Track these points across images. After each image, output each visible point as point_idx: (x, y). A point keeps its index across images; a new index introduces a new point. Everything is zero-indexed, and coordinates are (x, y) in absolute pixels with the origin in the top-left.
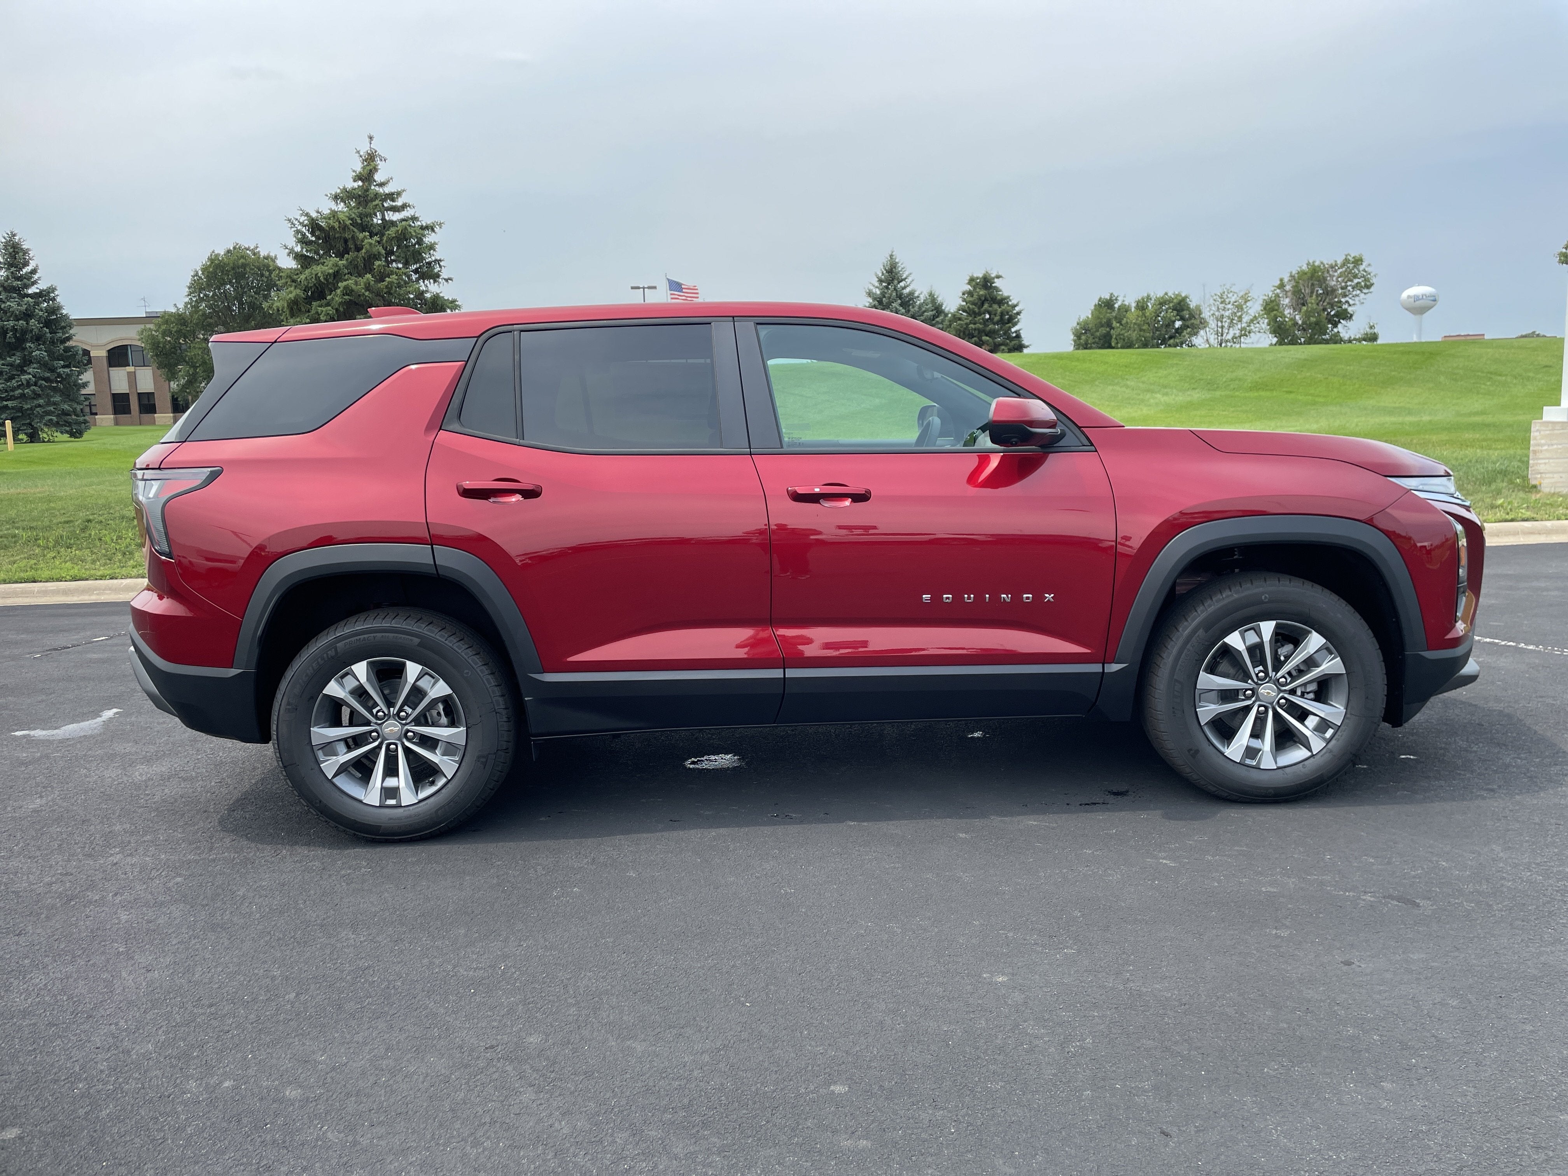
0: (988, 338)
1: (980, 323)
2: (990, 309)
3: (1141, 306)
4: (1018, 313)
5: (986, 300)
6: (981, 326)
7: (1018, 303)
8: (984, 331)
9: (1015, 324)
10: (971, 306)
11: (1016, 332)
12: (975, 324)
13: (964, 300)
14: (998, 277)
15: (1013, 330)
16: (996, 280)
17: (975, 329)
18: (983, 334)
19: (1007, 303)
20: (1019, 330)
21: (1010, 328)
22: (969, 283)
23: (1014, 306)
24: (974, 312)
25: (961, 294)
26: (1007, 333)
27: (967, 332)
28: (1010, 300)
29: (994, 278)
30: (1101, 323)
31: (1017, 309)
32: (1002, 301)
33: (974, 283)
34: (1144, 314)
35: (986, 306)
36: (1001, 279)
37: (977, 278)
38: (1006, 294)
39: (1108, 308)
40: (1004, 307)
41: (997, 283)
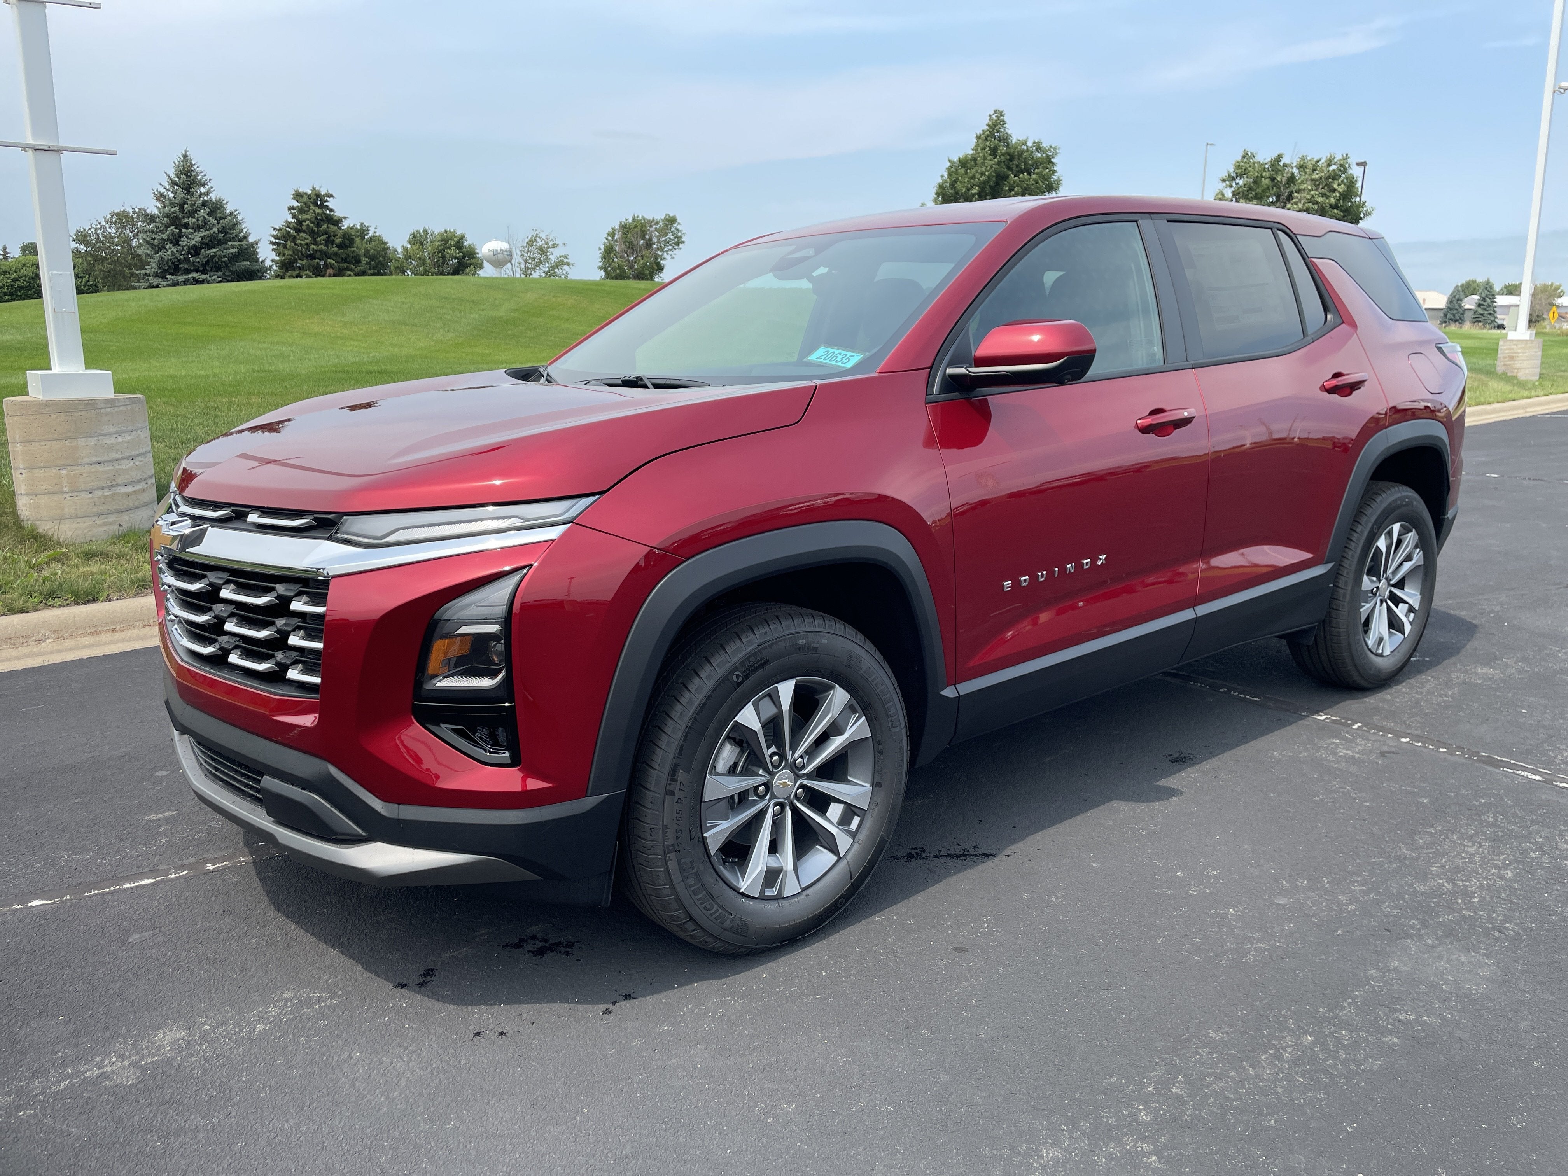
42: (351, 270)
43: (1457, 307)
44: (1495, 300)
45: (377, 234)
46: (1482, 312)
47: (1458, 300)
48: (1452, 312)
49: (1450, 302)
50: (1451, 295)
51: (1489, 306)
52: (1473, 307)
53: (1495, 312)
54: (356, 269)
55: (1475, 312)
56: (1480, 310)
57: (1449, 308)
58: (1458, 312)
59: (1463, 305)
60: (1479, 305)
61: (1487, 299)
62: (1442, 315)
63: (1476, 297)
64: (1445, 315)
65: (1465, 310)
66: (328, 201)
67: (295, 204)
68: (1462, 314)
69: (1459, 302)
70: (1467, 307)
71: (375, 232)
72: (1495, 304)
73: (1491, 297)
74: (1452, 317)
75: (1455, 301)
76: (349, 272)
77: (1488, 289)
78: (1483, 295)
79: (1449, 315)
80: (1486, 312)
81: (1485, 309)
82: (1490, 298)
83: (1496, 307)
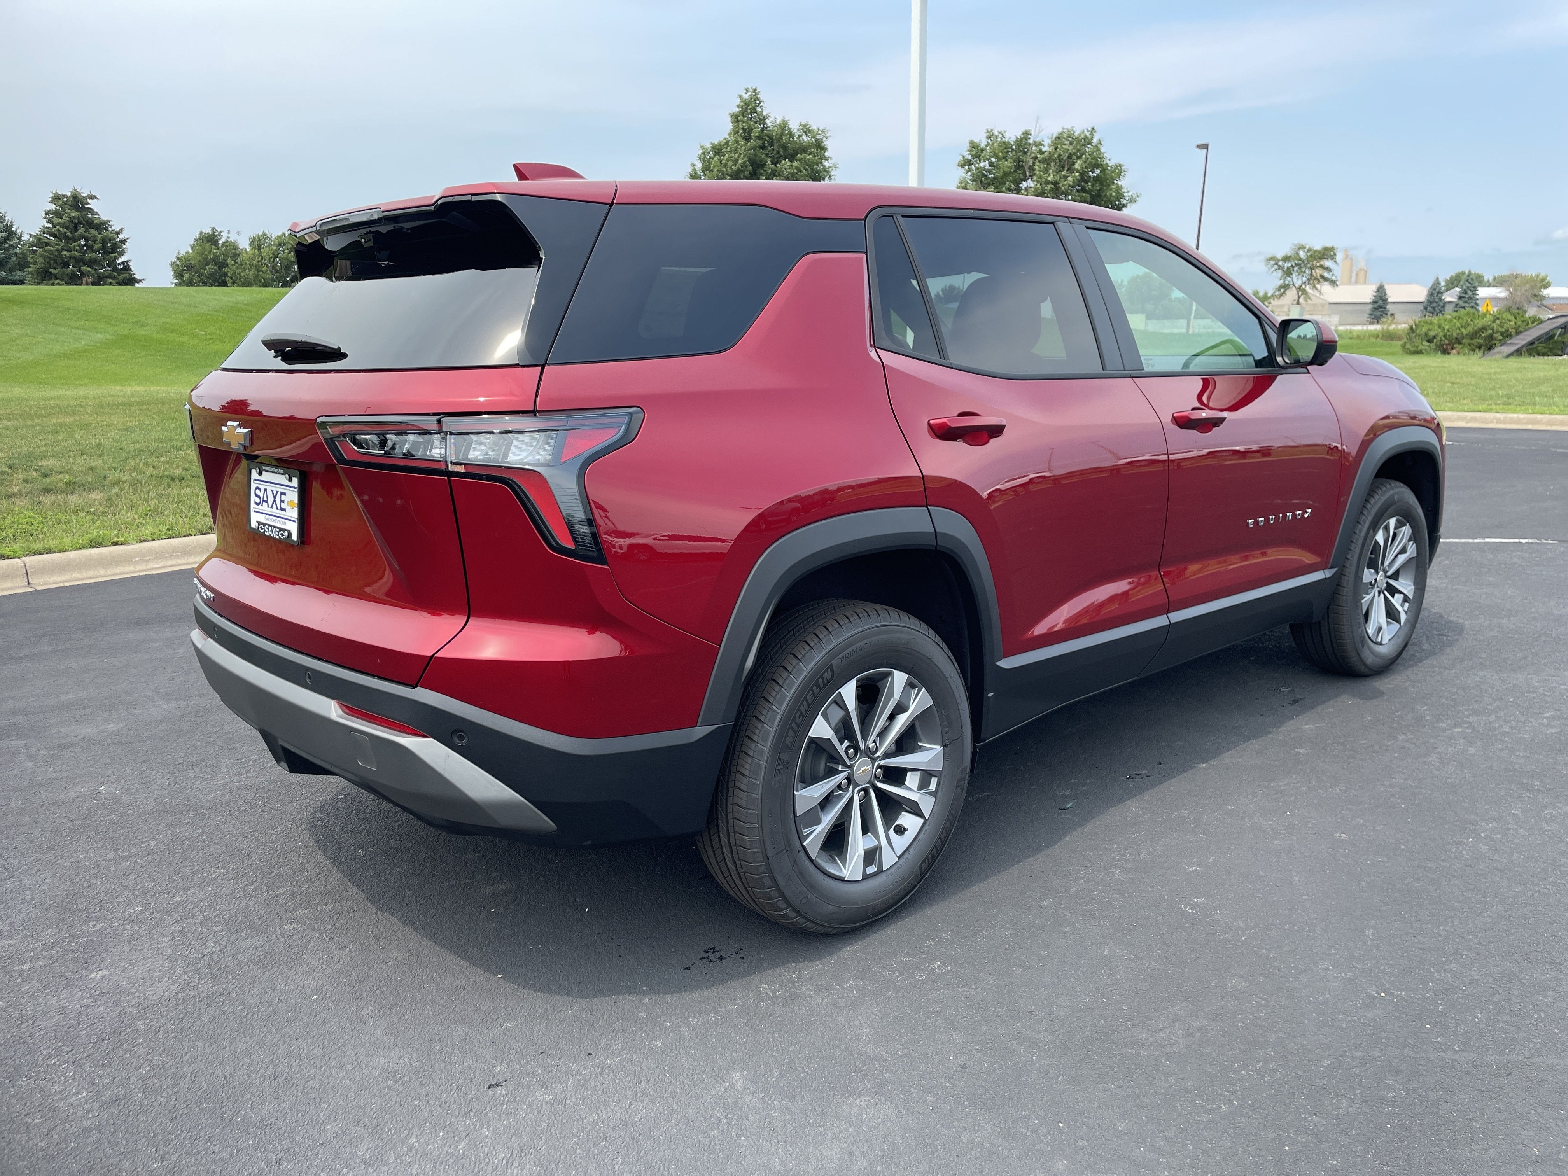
0: (89, 269)
1: (76, 251)
2: (86, 234)
3: (258, 243)
4: (123, 242)
5: (80, 223)
6: (77, 254)
7: (122, 229)
8: (82, 260)
9: (122, 253)
10: (61, 229)
11: (123, 263)
12: (68, 251)
13: (49, 221)
14: (92, 197)
15: (120, 260)
16: (89, 201)
17: (70, 257)
18: (81, 263)
19: (106, 229)
20: (127, 262)
21: (116, 258)
22: (53, 201)
23: (118, 233)
24: (67, 237)
25: (43, 214)
26: (112, 263)
27: (59, 261)
28: (110, 226)
29: (85, 198)
30: (206, 259)
31: (121, 236)
32: (101, 226)
33: (61, 202)
34: (260, 254)
35: (81, 230)
36: (95, 200)
37: (64, 196)
38: (104, 218)
39: (212, 244)
40: (104, 233)
41: (92, 204)
42: (114, 278)
43: (1437, 300)
44: (1477, 292)
45: (232, 239)
46: (1464, 305)
47: (1438, 293)
48: (1432, 305)
49: (1431, 295)
50: (1431, 288)
51: (1471, 298)
52: (1454, 300)
53: (1477, 304)
54: (119, 277)
55: (1457, 305)
56: (1461, 303)
57: (1429, 301)
58: (1439, 305)
59: (1443, 298)
60: (1460, 298)
61: (1469, 292)
62: (1422, 308)
63: (1458, 289)
64: (1426, 308)
65: (1445, 303)
66: (89, 204)
67: (53, 207)
68: (1443, 307)
69: (1440, 295)
70: (1448, 299)
71: (228, 237)
72: (1477, 297)
73: (1472, 289)
74: (1432, 310)
75: (1435, 293)
76: (110, 280)
77: (1470, 281)
78: (1464, 287)
79: (1429, 308)
80: (1467, 305)
81: (1466, 302)
82: (1471, 291)
83: (1477, 299)
